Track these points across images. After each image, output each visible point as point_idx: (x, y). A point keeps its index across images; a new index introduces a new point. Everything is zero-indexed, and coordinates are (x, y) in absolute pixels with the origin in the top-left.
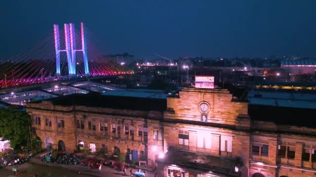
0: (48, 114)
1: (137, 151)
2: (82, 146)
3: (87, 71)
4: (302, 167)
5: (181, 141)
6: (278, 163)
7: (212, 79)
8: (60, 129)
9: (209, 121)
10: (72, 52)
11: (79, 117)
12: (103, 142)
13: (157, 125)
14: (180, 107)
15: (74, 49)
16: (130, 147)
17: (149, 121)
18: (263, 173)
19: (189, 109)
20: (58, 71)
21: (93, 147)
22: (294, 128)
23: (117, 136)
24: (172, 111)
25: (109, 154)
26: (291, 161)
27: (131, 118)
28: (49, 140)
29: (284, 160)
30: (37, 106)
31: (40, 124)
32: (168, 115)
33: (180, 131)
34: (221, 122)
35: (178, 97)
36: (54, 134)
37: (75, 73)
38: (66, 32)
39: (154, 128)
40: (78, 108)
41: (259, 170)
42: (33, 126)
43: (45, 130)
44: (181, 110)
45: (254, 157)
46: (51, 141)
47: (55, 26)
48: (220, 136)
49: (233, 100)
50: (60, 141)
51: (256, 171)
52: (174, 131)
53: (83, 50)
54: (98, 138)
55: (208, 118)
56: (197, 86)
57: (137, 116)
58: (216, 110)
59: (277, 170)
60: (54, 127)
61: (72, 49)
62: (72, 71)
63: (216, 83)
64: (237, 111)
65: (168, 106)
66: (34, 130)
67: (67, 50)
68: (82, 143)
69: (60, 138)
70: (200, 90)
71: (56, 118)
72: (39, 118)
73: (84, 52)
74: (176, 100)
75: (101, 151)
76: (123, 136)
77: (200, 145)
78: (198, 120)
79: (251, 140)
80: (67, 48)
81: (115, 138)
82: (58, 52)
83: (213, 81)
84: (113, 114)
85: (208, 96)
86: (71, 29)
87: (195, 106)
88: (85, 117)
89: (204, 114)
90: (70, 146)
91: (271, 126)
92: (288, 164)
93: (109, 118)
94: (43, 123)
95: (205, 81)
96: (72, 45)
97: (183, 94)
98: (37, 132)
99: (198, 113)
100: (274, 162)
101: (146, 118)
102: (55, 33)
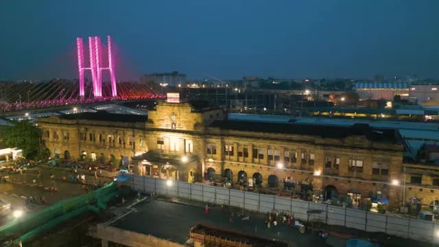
0: (56, 127)
1: (127, 158)
2: (85, 155)
3: (115, 93)
4: (238, 161)
5: (159, 146)
6: (223, 159)
7: (177, 95)
8: (66, 141)
9: (177, 129)
10: (98, 69)
11: (82, 129)
12: (102, 151)
13: (142, 134)
14: (157, 118)
15: (100, 67)
16: (123, 155)
17: (136, 131)
18: (213, 167)
19: (163, 120)
20: (82, 93)
21: (94, 156)
22: (232, 132)
23: (112, 145)
24: (151, 122)
25: (107, 161)
26: (231, 157)
27: (123, 129)
28: (57, 150)
29: (227, 157)
30: (47, 120)
31: (48, 136)
32: (148, 125)
33: (158, 138)
34: (185, 129)
35: (155, 110)
36: (61, 145)
37: (101, 95)
38: (90, 46)
39: (140, 136)
40: (81, 121)
41: (210, 165)
42: (43, 138)
43: (53, 142)
44: (158, 120)
45: (208, 155)
46: (58, 152)
47: (78, 39)
48: (185, 140)
49: (192, 112)
50: (66, 152)
51: (209, 166)
52: (153, 138)
53: (110, 68)
54: (98, 147)
55: (177, 126)
56: (169, 101)
57: (127, 128)
58: (181, 120)
59: (223, 164)
60: (60, 139)
61: (98, 66)
62: (98, 93)
63: (181, 98)
64: (195, 120)
65: (149, 118)
66: (43, 142)
67: (92, 68)
68: (85, 153)
69: (66, 148)
70: (171, 104)
71: (62, 130)
72: (48, 132)
73: (111, 70)
74: (154, 112)
75: (101, 160)
76: (117, 144)
77: (172, 149)
78: (170, 128)
79: (206, 143)
80: (92, 65)
81: (111, 147)
82: (81, 69)
83: (178, 97)
84: (109, 126)
85: (176, 108)
86: (96, 43)
87: (167, 117)
88: (86, 129)
89: (174, 124)
90: (74, 155)
91: (217, 130)
92: (230, 160)
93: (106, 129)
94: (51, 135)
95: (173, 97)
96: (98, 62)
97: (159, 108)
98: (47, 144)
99: (170, 123)
100: (220, 158)
101: (133, 128)
102: (79, 47)
